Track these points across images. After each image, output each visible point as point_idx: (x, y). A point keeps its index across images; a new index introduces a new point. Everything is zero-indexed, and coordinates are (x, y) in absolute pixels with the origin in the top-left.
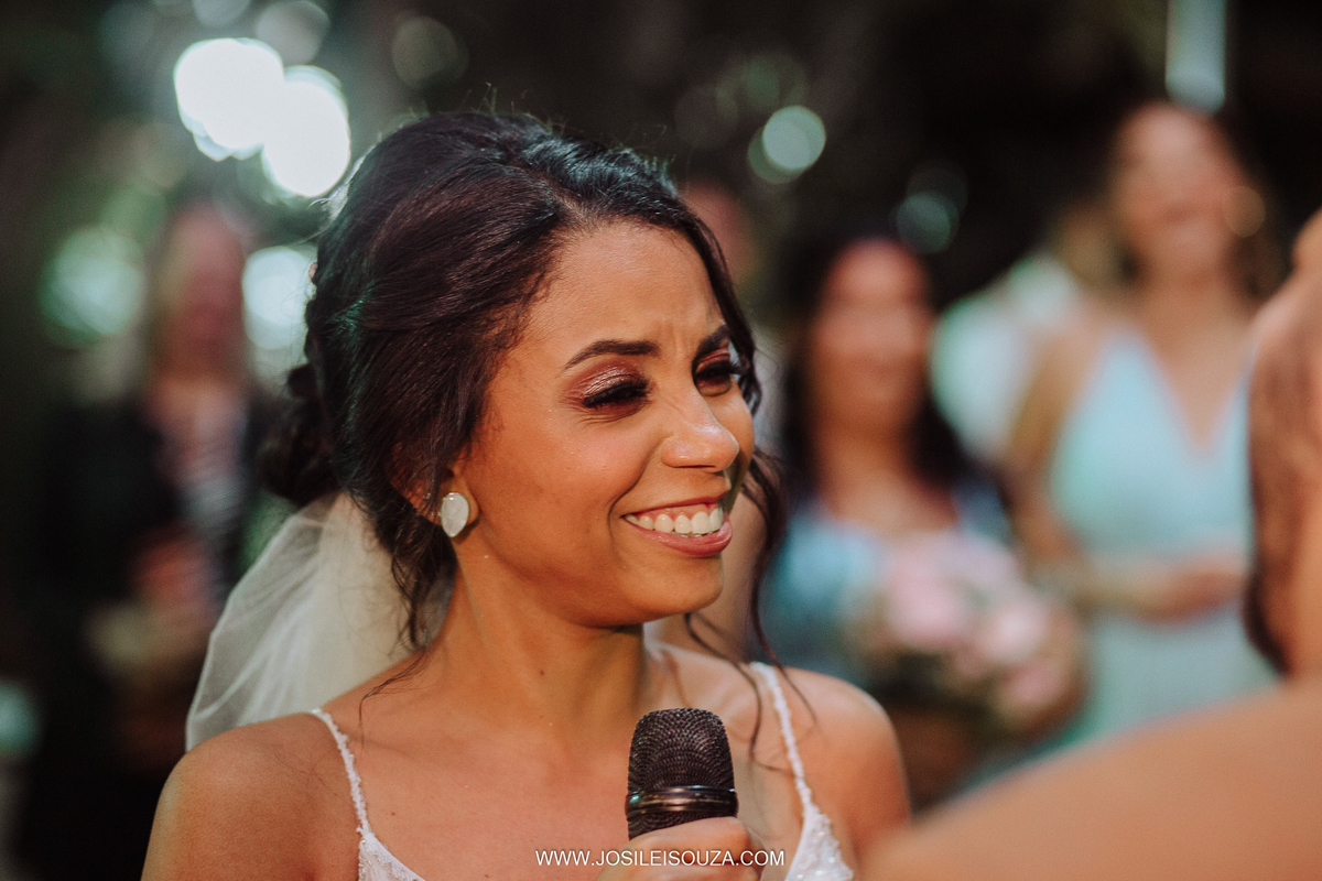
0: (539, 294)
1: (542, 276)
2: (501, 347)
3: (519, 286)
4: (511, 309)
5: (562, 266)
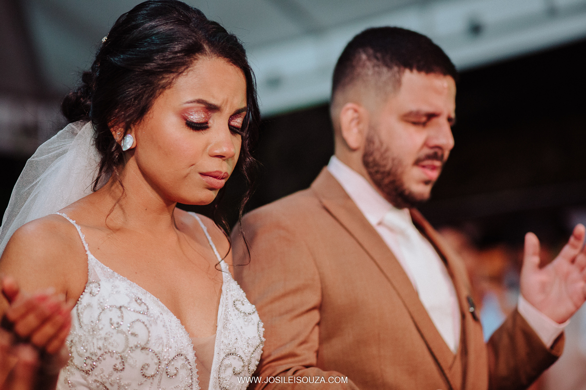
0: (184, 74)
1: (187, 68)
2: (164, 88)
3: (178, 69)
4: (172, 76)
5: (195, 67)
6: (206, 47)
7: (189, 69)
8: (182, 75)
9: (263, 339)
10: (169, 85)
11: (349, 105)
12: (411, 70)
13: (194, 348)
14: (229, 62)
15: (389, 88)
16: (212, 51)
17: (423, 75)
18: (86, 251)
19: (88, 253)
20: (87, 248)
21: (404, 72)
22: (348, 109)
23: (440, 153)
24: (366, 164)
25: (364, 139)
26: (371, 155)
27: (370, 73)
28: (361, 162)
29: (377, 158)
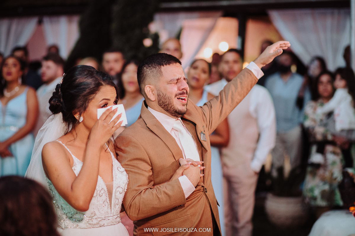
1: (98, 91)
2: (92, 99)
3: (95, 92)
6: (103, 83)
9: (128, 180)
10: (94, 98)
11: (147, 86)
12: (163, 65)
13: (106, 186)
14: (111, 86)
15: (159, 75)
16: (106, 84)
17: (168, 65)
19: (72, 154)
20: (71, 153)
21: (161, 67)
22: (147, 88)
23: (185, 91)
24: (160, 105)
25: (157, 96)
26: (161, 100)
27: (149, 73)
28: (158, 105)
29: (163, 101)
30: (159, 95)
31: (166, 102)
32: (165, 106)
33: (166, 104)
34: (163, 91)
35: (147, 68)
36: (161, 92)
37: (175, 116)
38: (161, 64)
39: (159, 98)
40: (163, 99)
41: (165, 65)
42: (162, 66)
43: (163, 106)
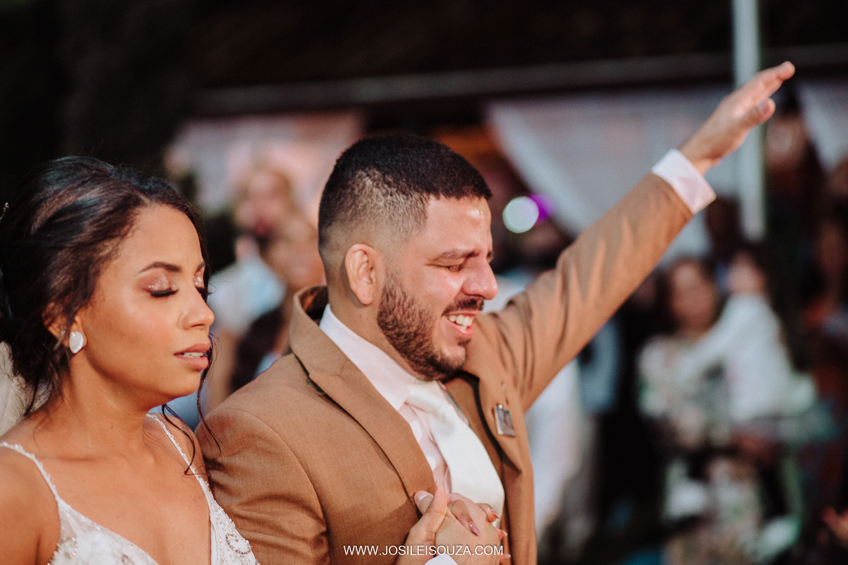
1: (131, 227)
3: (120, 231)
4: (114, 242)
5: (141, 223)
7: (134, 228)
8: (128, 238)
10: (115, 254)
11: (356, 246)
12: (438, 198)
15: (411, 223)
17: (453, 199)
18: (54, 496)
21: (427, 199)
22: (355, 252)
24: (383, 325)
25: (380, 292)
26: (390, 313)
27: (382, 204)
28: (375, 323)
29: (399, 317)
30: (388, 294)
31: (409, 326)
32: (399, 335)
33: (407, 331)
34: (408, 286)
35: (377, 186)
36: (401, 286)
37: (421, 372)
38: (430, 188)
39: (385, 303)
40: (398, 311)
41: (442, 197)
42: (432, 197)
43: (391, 333)
